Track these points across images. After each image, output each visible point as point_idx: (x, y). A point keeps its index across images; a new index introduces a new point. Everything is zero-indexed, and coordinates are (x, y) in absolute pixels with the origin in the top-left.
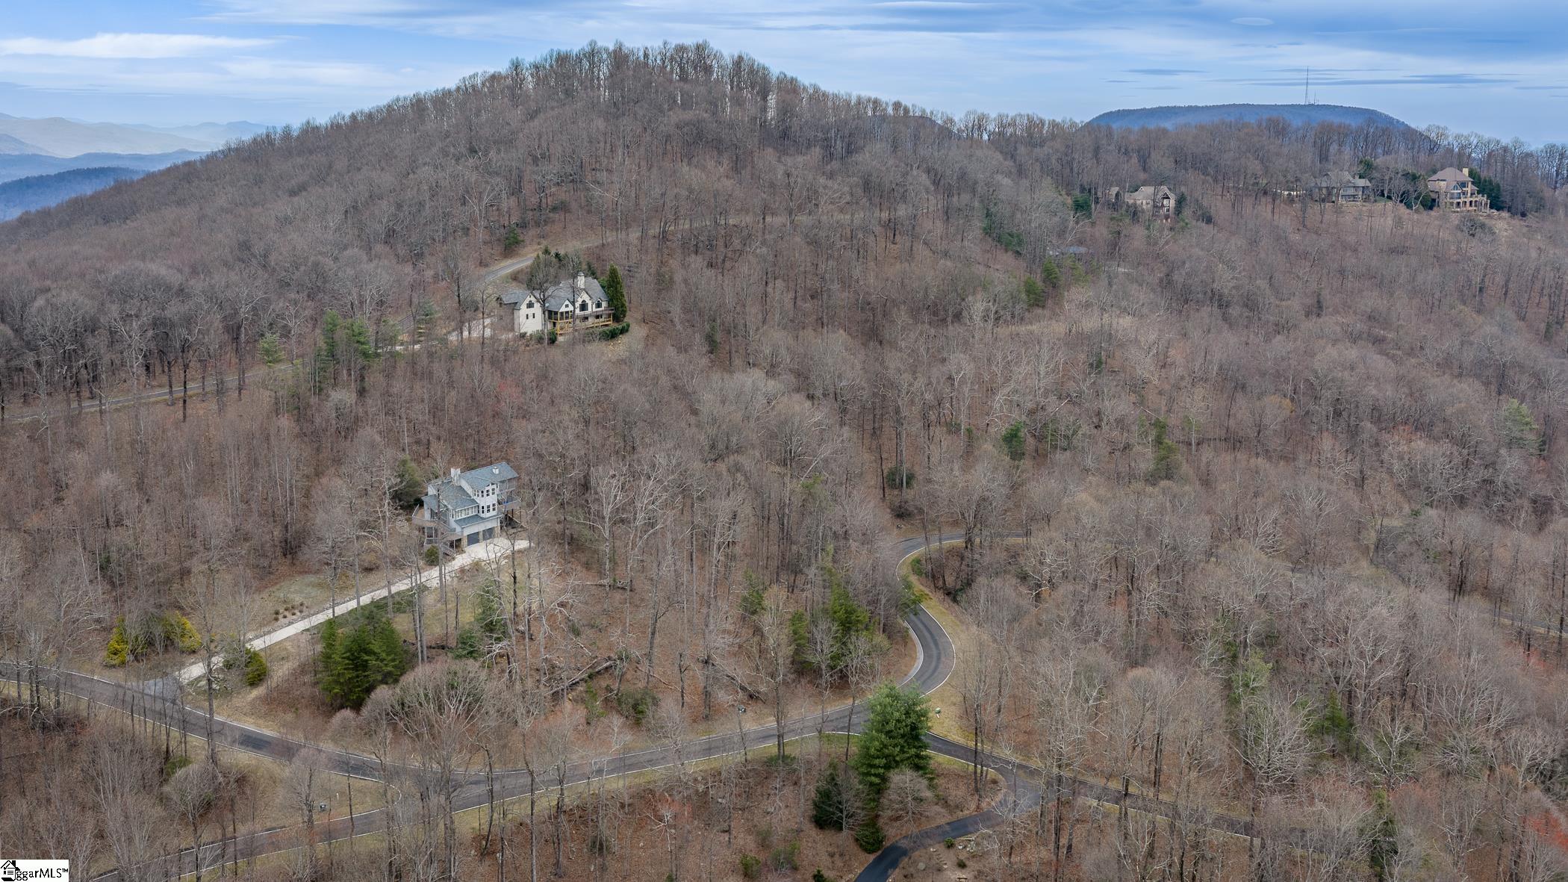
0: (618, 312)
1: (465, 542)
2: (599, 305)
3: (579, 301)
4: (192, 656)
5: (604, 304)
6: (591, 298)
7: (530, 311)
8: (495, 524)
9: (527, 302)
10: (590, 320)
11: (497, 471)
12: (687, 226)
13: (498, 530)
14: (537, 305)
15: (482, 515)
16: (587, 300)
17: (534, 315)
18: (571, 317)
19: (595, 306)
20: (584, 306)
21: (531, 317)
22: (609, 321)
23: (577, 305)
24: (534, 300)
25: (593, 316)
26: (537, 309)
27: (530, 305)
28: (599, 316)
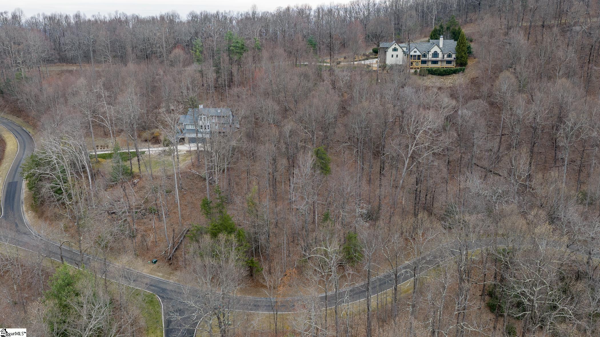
2: (449, 56)
3: (432, 51)
5: (454, 56)
6: (442, 51)
7: (395, 53)
9: (393, 47)
10: (439, 63)
11: (219, 111)
14: (400, 50)
16: (439, 51)
17: (397, 56)
18: (418, 59)
19: (446, 56)
20: (435, 54)
21: (395, 56)
22: (452, 66)
23: (431, 53)
24: (397, 47)
25: (441, 61)
26: (400, 52)
27: (395, 50)
28: (449, 62)
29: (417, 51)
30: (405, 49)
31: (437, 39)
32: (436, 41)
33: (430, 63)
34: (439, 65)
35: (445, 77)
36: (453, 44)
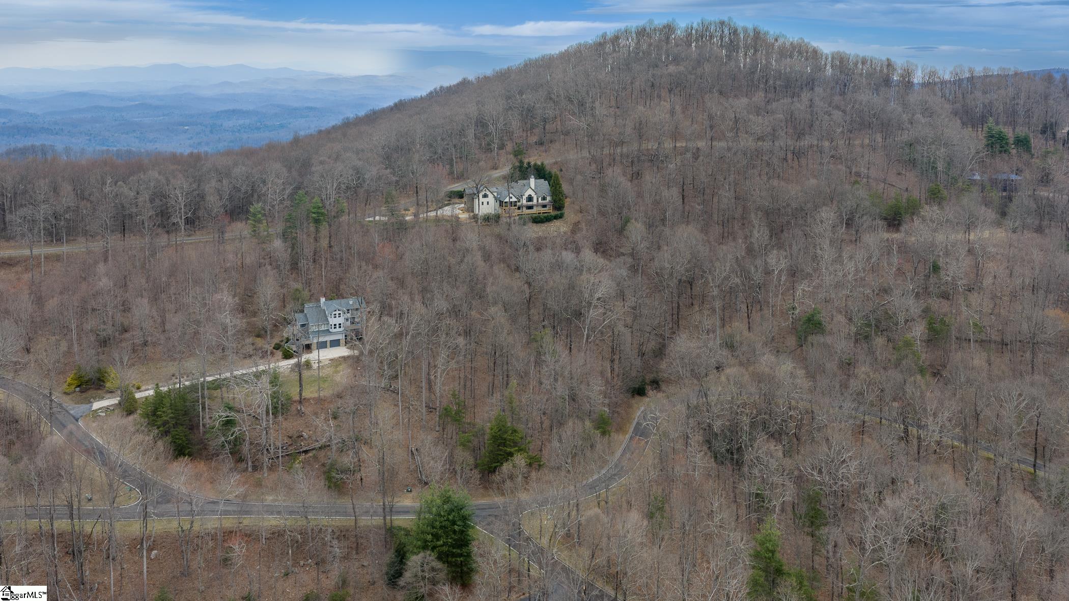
0: (558, 205)
1: (314, 346)
2: (544, 199)
3: (526, 195)
4: (110, 394)
5: (549, 198)
6: (536, 194)
7: (485, 200)
8: (341, 337)
9: (483, 193)
10: (535, 208)
11: (351, 303)
12: (608, 152)
13: (342, 342)
14: (490, 196)
15: (331, 330)
16: (533, 194)
17: (488, 202)
18: (514, 206)
19: (540, 199)
20: (530, 199)
21: (485, 203)
22: (549, 210)
23: (524, 197)
24: (488, 193)
25: (537, 206)
26: (491, 198)
27: (485, 196)
28: (544, 206)
29: (513, 197)
30: (495, 194)
31: (526, 179)
32: (525, 182)
33: (524, 209)
34: (535, 210)
35: (546, 225)
36: (544, 184)
